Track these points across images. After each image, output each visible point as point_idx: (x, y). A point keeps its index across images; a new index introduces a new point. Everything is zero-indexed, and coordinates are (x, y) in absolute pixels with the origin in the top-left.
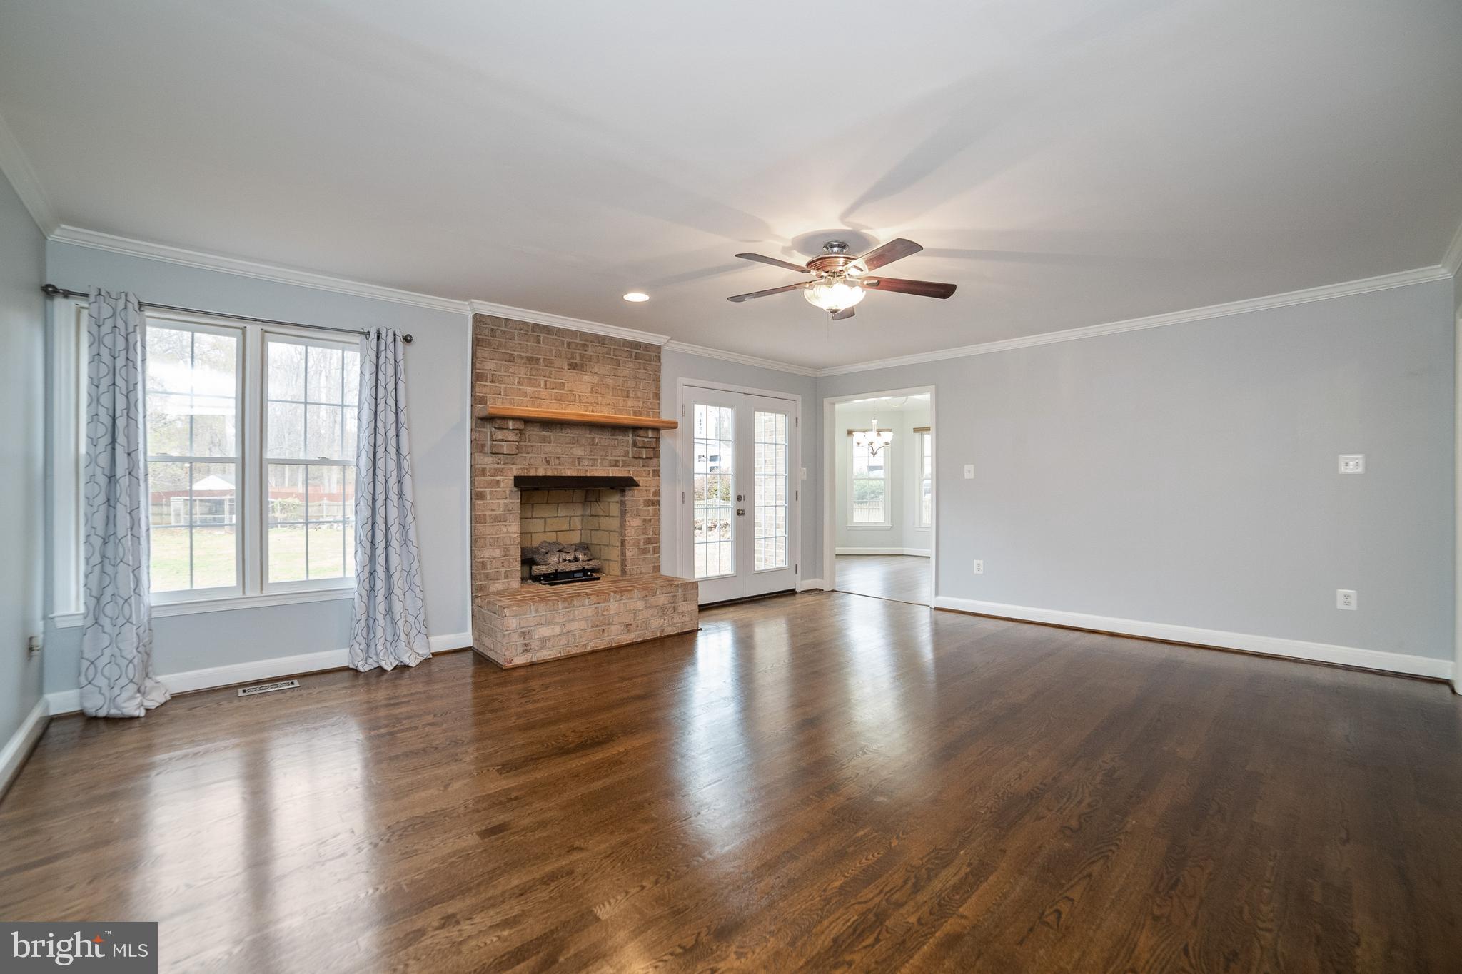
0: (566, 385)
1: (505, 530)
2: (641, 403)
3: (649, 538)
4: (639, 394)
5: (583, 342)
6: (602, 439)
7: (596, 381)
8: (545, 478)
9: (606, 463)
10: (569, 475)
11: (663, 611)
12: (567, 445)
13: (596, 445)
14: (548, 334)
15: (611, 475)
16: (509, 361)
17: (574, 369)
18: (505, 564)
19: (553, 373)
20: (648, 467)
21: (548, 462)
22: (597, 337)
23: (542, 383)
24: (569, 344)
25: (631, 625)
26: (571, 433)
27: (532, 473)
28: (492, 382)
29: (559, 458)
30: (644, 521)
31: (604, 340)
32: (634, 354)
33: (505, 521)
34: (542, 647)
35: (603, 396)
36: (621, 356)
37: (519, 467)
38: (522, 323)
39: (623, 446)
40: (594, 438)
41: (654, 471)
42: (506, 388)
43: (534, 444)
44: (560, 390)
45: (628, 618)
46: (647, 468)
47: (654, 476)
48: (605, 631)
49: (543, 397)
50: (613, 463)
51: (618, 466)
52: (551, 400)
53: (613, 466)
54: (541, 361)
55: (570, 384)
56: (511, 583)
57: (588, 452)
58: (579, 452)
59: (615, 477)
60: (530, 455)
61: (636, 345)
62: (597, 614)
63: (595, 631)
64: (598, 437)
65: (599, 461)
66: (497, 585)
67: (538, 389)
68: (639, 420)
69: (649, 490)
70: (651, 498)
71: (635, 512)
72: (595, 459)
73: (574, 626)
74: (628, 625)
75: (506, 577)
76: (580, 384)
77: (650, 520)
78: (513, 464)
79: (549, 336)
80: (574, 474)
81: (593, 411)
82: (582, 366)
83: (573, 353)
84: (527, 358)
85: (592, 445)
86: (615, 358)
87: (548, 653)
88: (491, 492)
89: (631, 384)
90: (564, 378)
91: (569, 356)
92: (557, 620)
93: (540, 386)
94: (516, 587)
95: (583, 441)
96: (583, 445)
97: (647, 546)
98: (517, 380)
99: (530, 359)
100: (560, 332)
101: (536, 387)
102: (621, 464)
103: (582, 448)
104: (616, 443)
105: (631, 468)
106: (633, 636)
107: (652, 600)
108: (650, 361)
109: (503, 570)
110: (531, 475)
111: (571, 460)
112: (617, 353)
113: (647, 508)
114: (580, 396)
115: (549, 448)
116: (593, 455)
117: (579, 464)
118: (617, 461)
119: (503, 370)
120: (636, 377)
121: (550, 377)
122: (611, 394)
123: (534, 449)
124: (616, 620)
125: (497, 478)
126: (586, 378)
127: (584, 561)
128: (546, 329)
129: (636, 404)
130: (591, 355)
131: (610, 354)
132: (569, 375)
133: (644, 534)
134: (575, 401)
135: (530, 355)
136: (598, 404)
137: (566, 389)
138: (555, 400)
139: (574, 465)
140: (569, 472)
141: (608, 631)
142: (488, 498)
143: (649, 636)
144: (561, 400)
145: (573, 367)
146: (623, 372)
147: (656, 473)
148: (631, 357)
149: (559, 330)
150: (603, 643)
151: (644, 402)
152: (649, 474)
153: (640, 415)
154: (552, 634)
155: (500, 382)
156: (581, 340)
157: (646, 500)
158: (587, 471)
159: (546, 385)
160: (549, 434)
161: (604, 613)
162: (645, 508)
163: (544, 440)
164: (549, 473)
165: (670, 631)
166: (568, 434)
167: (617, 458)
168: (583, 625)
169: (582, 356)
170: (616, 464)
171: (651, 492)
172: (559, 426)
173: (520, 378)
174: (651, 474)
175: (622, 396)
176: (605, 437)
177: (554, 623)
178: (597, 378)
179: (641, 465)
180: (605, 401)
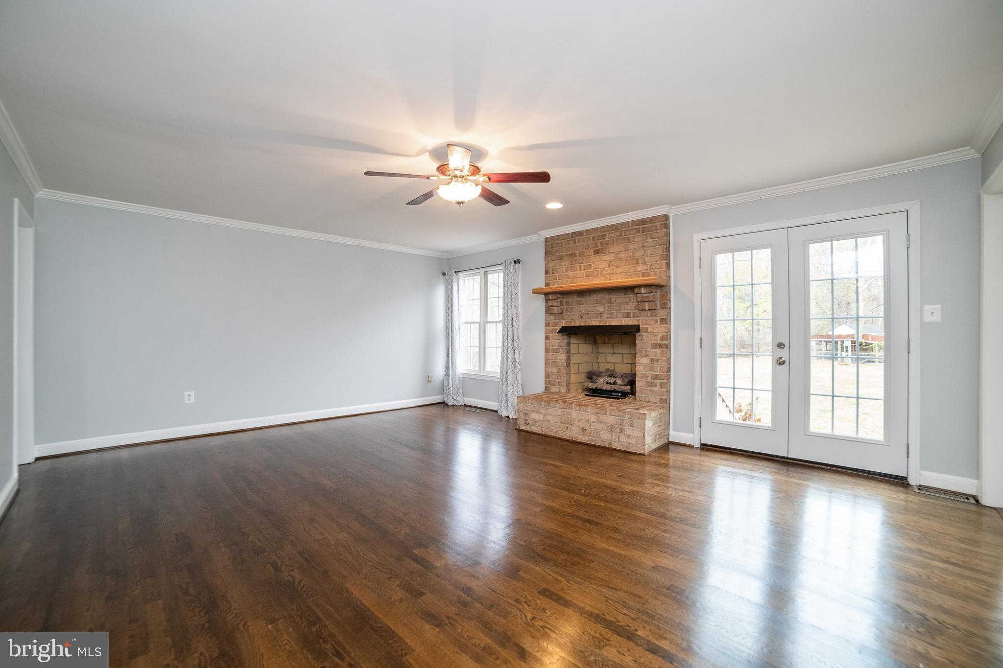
0: (592, 266)
1: (559, 358)
2: (649, 266)
3: (656, 375)
4: (647, 259)
5: (602, 234)
6: (617, 298)
7: (612, 258)
8: (580, 327)
9: (620, 315)
10: (594, 325)
11: (611, 428)
12: (593, 305)
13: (613, 303)
14: (580, 236)
15: (624, 324)
16: (560, 259)
17: (597, 253)
18: (559, 377)
19: (584, 259)
20: (656, 316)
21: (582, 317)
22: (612, 226)
23: (578, 268)
24: (593, 238)
25: (586, 430)
26: (596, 297)
27: (573, 325)
28: (553, 273)
29: (588, 314)
30: (652, 360)
31: (617, 227)
32: (641, 230)
33: (559, 352)
34: (534, 425)
35: (617, 267)
36: (630, 234)
37: (566, 321)
38: (566, 234)
39: (633, 302)
40: (611, 298)
41: (661, 320)
42: (559, 275)
43: (574, 306)
44: (589, 269)
45: (585, 425)
46: (655, 318)
47: (661, 324)
48: (569, 428)
49: (579, 276)
50: (626, 315)
51: (629, 317)
52: (583, 277)
53: (626, 317)
54: (577, 254)
55: (594, 265)
56: (561, 389)
57: (607, 309)
58: (601, 309)
59: (627, 325)
60: (572, 313)
61: (643, 222)
62: (564, 415)
63: (562, 426)
64: (614, 297)
65: (615, 314)
66: (554, 388)
67: (576, 272)
68: (646, 280)
69: (657, 335)
70: (659, 342)
71: (644, 353)
72: (612, 313)
73: (550, 418)
74: (584, 430)
75: (559, 385)
76: (601, 263)
77: (658, 360)
78: (563, 319)
79: (582, 237)
80: (598, 324)
81: (610, 280)
82: (602, 250)
83: (595, 243)
84: (570, 254)
85: (610, 303)
86: (626, 237)
87: (537, 429)
88: (552, 336)
89: (639, 253)
90: (591, 261)
91: (594, 246)
92: (541, 411)
93: (577, 270)
94: (564, 392)
95: (604, 301)
96: (603, 304)
97: (654, 381)
98: (564, 269)
99: (571, 255)
100: (587, 232)
101: (575, 271)
102: (632, 315)
103: (603, 306)
104: (628, 299)
105: (640, 318)
106: (587, 439)
107: (602, 417)
108: (657, 230)
109: (557, 381)
110: (572, 325)
111: (595, 315)
112: (627, 233)
113: (654, 350)
114: (601, 271)
115: (582, 308)
116: (611, 310)
117: (601, 317)
118: (628, 314)
119: (557, 266)
120: (643, 247)
121: (583, 263)
122: (624, 264)
123: (574, 309)
124: (576, 423)
125: (555, 328)
126: (605, 257)
127: (620, 385)
128: (579, 233)
129: (645, 267)
130: (608, 241)
131: (622, 235)
132: (594, 258)
133: (651, 370)
134: (598, 275)
135: (571, 252)
136: (614, 273)
137: (592, 268)
138: (586, 277)
139: (597, 318)
140: (595, 323)
141: (570, 429)
142: (551, 339)
143: (599, 443)
144: (589, 276)
145: (597, 252)
146: (632, 246)
147: (665, 321)
148: (639, 232)
149: (587, 231)
150: (566, 435)
151: (651, 265)
152: (657, 322)
153: (648, 276)
154: (539, 419)
155: (556, 272)
156: (601, 233)
157: (654, 343)
158: (606, 321)
159: (580, 268)
160: (582, 299)
161: (568, 416)
162: (652, 350)
163: (579, 303)
164: (582, 324)
165: (616, 446)
166: (594, 297)
167: (629, 311)
168: (556, 419)
169: (601, 243)
170: (628, 316)
171: (659, 338)
172: (588, 293)
173: (566, 268)
174: (659, 322)
175: (633, 264)
176: (620, 296)
177: (540, 413)
178: (614, 255)
179: (649, 315)
180: (619, 270)
